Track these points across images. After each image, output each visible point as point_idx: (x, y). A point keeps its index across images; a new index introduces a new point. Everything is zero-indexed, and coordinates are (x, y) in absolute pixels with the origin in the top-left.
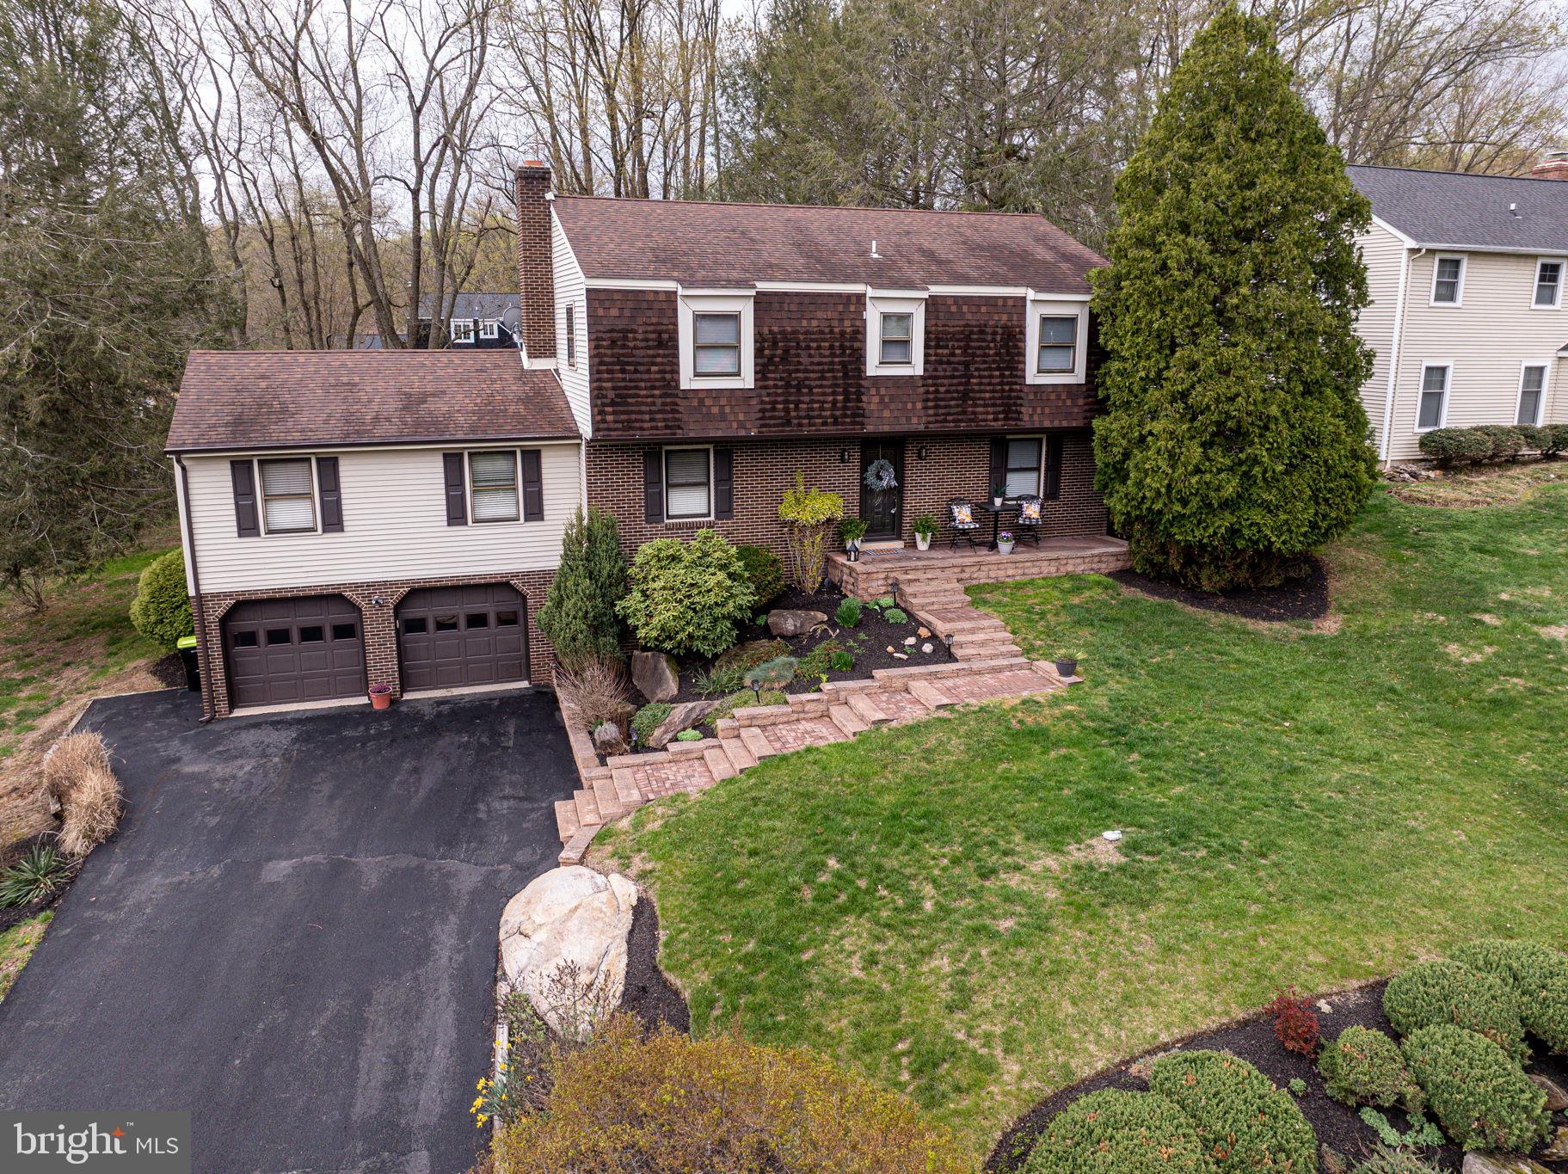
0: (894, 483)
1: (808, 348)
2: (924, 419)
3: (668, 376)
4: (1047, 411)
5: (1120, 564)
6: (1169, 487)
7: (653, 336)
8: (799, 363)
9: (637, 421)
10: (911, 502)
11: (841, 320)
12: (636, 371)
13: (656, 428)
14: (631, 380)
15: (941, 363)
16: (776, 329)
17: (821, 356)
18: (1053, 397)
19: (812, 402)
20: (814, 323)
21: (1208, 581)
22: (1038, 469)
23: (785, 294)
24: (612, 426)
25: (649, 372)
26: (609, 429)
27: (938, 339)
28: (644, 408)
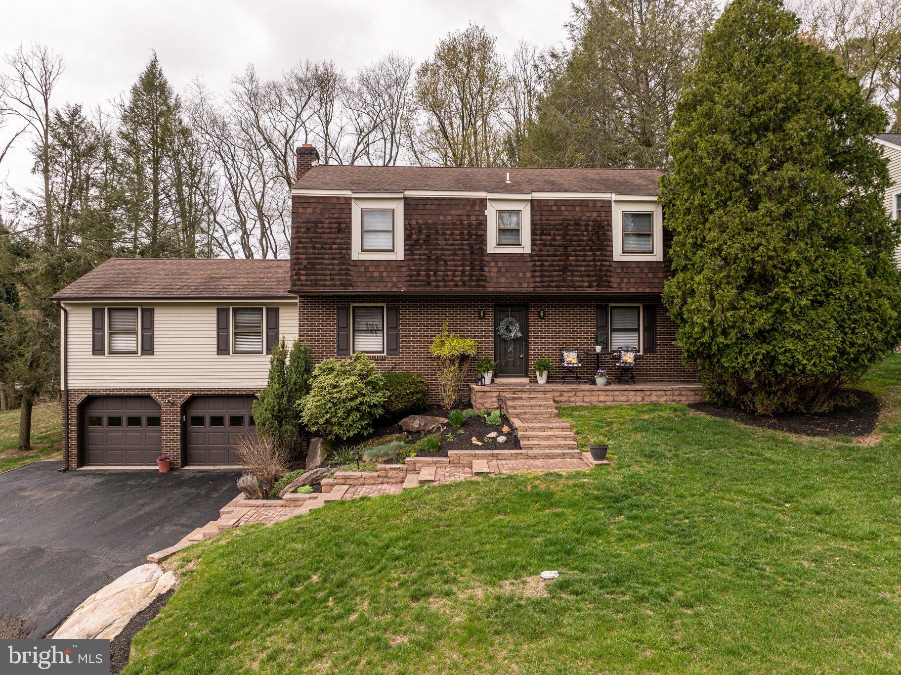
0: (519, 335)
1: (444, 234)
2: (532, 285)
3: (344, 252)
4: (632, 281)
5: (698, 398)
6: (711, 322)
7: (335, 225)
8: (438, 244)
9: (321, 280)
10: (534, 349)
11: (468, 216)
12: (322, 248)
13: (335, 285)
14: (318, 254)
15: (545, 245)
16: (421, 222)
17: (454, 240)
18: (637, 271)
19: (447, 270)
20: (449, 218)
21: (761, 404)
22: (638, 330)
23: (428, 199)
24: (304, 283)
25: (331, 248)
26: (302, 285)
27: (542, 229)
28: (326, 272)
